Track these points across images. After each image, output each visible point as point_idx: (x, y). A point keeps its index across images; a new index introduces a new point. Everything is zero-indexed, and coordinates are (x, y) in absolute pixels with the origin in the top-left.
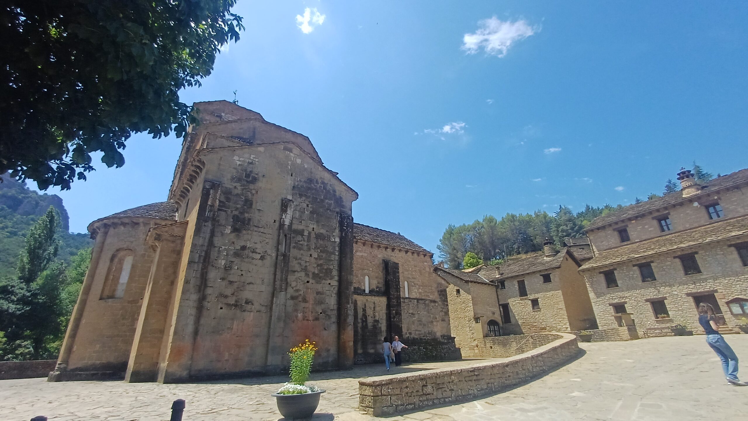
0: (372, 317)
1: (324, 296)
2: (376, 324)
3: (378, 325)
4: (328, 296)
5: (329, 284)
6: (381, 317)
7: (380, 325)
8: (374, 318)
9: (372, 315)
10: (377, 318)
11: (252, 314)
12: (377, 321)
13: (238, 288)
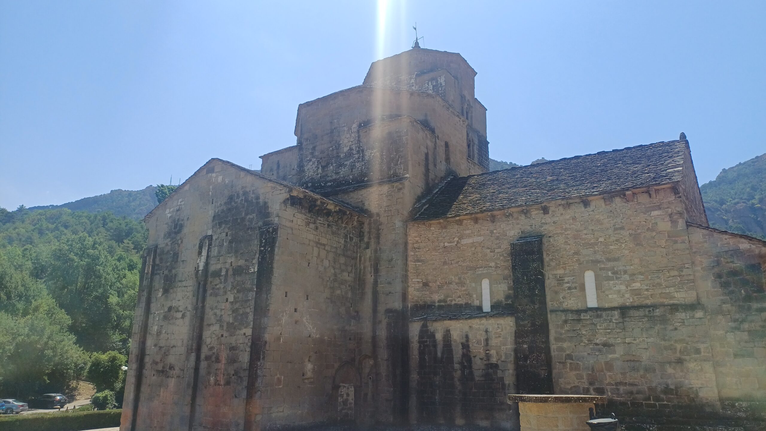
0: (481, 359)
1: (237, 352)
2: (491, 371)
3: (496, 373)
4: (242, 351)
5: (245, 334)
6: (503, 358)
7: (500, 374)
8: (488, 360)
9: (483, 355)
10: (494, 360)
11: (173, 379)
12: (495, 366)
13: (165, 353)
